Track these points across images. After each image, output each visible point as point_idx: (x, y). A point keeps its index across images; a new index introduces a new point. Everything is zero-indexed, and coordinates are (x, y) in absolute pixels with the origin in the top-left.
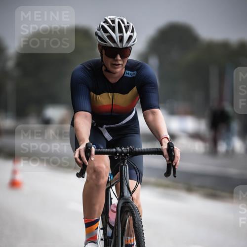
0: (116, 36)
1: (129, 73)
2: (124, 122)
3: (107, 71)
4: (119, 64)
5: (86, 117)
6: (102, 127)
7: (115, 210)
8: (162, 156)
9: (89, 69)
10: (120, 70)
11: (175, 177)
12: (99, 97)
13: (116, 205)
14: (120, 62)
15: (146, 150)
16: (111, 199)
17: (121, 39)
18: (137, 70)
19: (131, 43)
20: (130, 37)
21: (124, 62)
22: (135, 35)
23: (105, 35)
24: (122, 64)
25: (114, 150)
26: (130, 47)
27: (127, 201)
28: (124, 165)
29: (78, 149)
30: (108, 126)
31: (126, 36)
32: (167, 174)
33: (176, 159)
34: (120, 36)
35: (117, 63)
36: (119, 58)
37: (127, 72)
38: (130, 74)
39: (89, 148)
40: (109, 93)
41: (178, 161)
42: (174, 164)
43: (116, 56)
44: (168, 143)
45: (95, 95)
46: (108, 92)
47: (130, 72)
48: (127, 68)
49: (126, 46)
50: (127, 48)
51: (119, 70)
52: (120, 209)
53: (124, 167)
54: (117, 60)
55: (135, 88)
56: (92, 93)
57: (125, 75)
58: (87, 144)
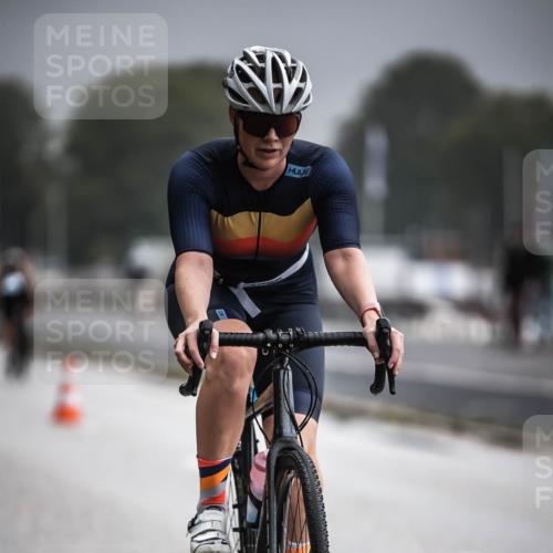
0: (267, 88)
1: (294, 171)
2: (284, 276)
3: (249, 163)
4: (274, 150)
5: (201, 263)
6: (236, 287)
7: (264, 465)
8: (365, 348)
9: (208, 160)
10: (276, 163)
11: (392, 393)
12: (229, 220)
13: (266, 454)
14: (277, 146)
15: (329, 336)
16: (256, 441)
17: (279, 95)
18: (313, 163)
19: (300, 104)
20: (299, 92)
21: (284, 146)
22: (309, 87)
23: (243, 88)
24: (281, 151)
25: (261, 335)
26: (298, 113)
27: (290, 445)
28: (282, 368)
29: (183, 334)
30: (250, 285)
31: (289, 89)
32: (376, 388)
33: (395, 354)
34: (275, 90)
35: (269, 147)
36: (273, 135)
37: (292, 166)
38: (297, 172)
39: (207, 332)
40: (252, 213)
41: (400, 359)
42: (391, 366)
43: (267, 132)
44: (378, 321)
45: (220, 216)
46: (250, 211)
47: (298, 168)
48: (291, 158)
49: (288, 111)
50: (290, 115)
51: (273, 162)
52: (273, 462)
53: (282, 372)
54: (269, 142)
55: (308, 203)
56: (214, 213)
57: (287, 174)
58: (201, 323)
